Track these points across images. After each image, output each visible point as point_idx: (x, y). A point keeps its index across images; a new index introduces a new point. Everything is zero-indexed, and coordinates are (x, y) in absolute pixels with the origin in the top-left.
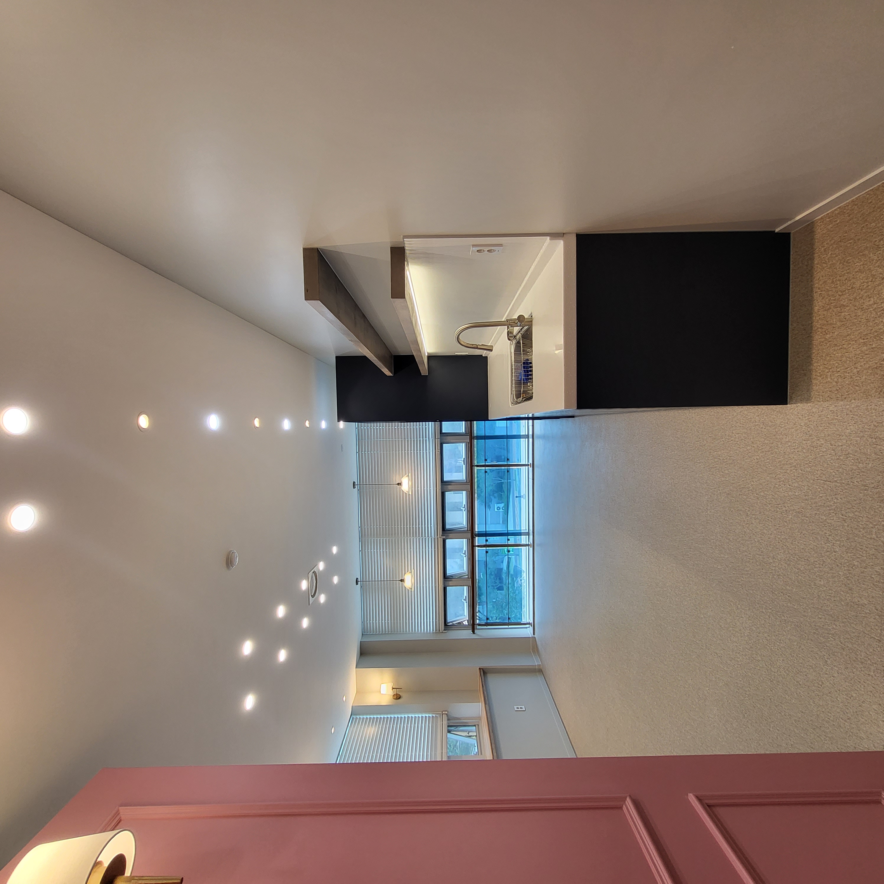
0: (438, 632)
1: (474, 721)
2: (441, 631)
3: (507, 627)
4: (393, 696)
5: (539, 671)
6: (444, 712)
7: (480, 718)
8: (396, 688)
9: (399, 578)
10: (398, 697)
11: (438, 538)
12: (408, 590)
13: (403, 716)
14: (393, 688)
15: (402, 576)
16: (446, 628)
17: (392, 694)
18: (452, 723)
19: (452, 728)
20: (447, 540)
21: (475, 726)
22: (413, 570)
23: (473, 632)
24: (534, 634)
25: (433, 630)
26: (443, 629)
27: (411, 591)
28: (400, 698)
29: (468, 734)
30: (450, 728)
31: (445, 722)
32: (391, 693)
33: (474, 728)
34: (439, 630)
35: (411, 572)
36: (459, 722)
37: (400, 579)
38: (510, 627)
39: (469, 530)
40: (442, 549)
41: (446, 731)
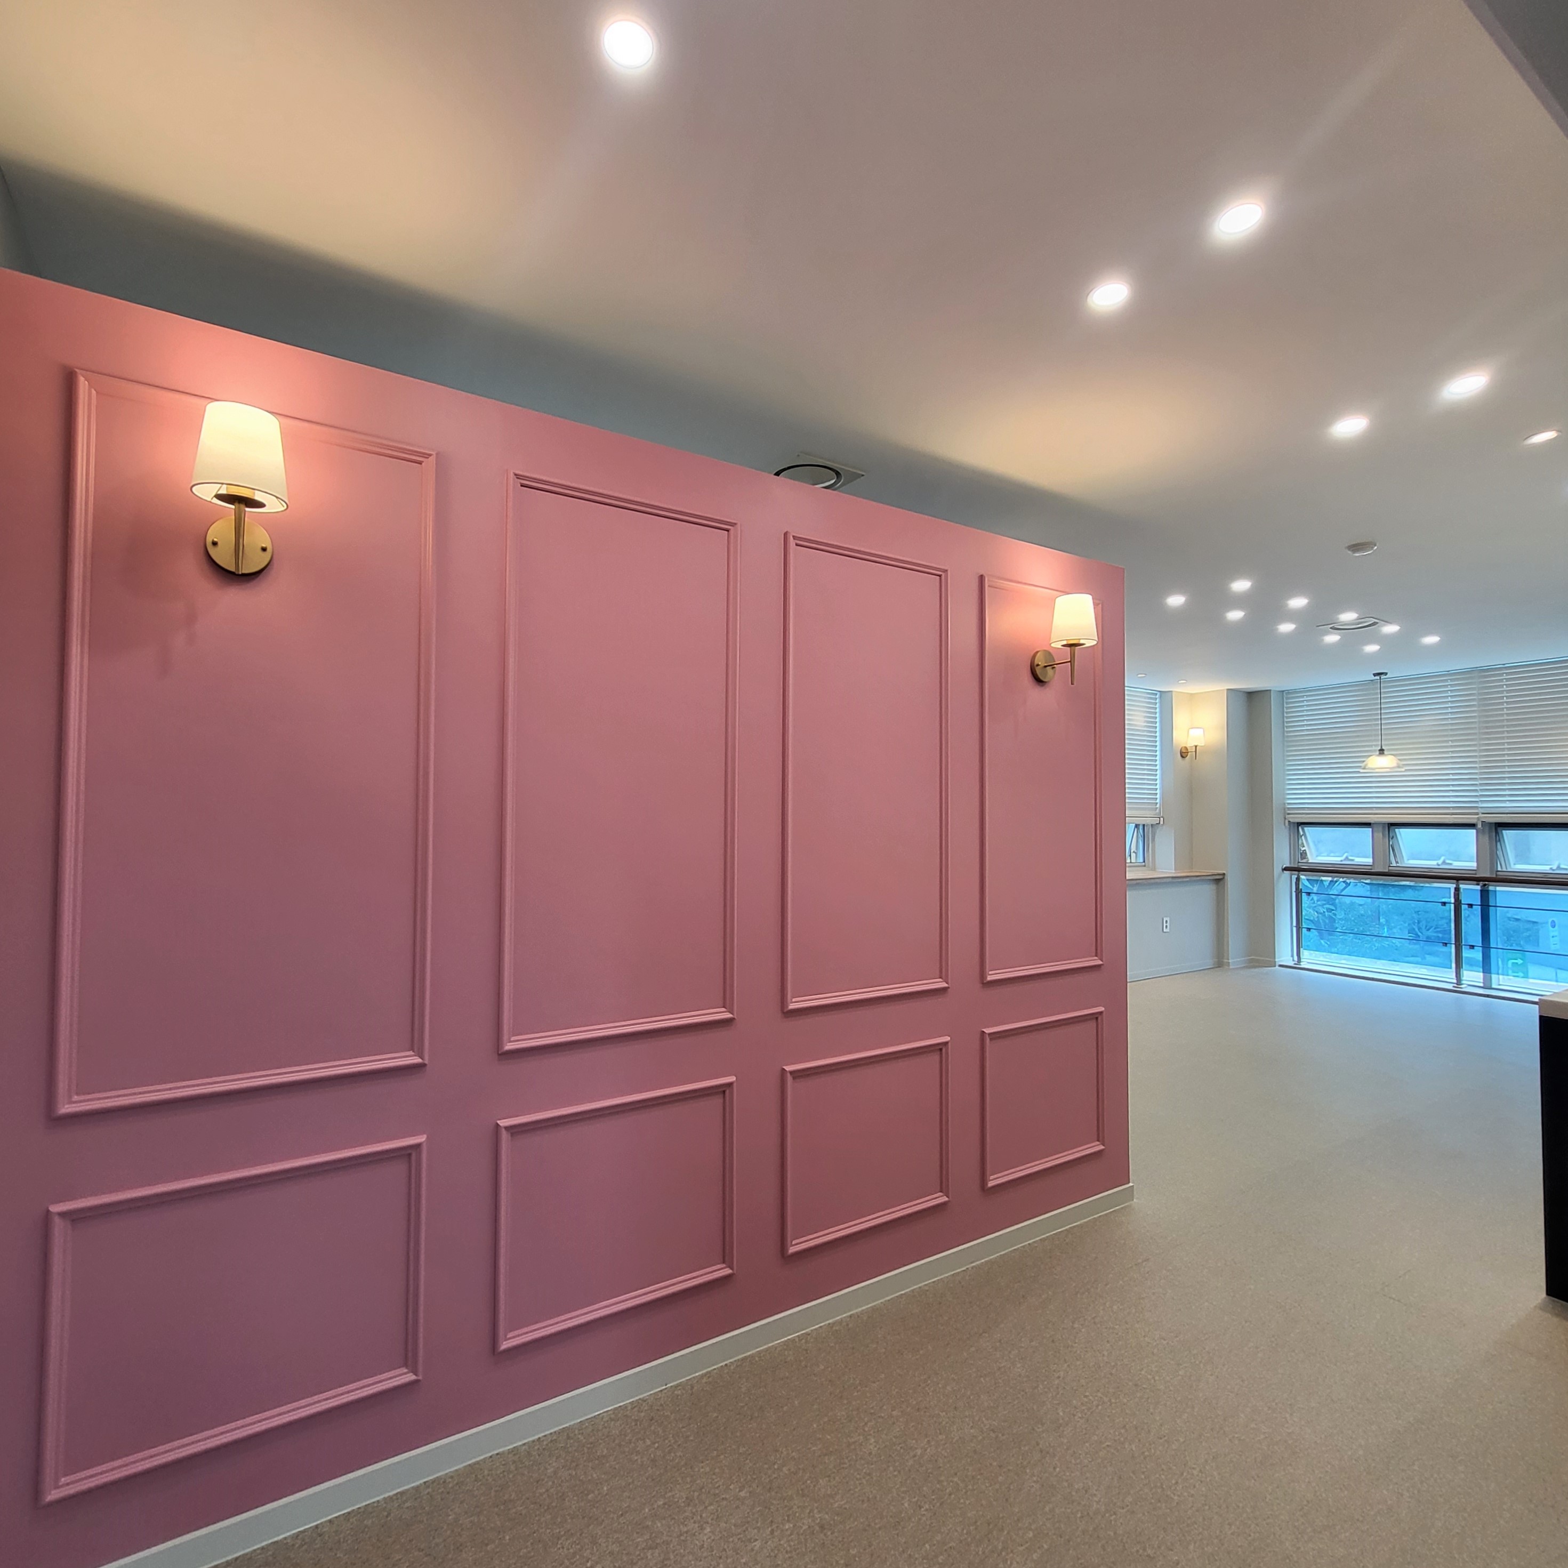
0: (1286, 812)
1: (1151, 859)
2: (1287, 816)
3: (1294, 924)
4: (1186, 748)
5: (1220, 962)
6: (1162, 819)
7: (1154, 869)
8: (1196, 751)
9: (1386, 745)
10: (1184, 755)
11: (1477, 814)
12: (1364, 761)
13: (1158, 763)
14: (1196, 746)
15: (1388, 750)
16: (1294, 827)
17: (1188, 746)
18: (1149, 830)
19: (1141, 831)
20: (1474, 831)
21: (1144, 862)
22: (1403, 770)
23: (1286, 869)
24: (1281, 966)
25: (1289, 804)
26: (1292, 820)
27: (1360, 767)
28: (1182, 757)
29: (1134, 852)
30: (1141, 827)
31: (1149, 821)
32: (1190, 744)
33: (1142, 861)
34: (1289, 814)
35: (1399, 767)
36: (1148, 840)
37: (1383, 748)
38: (1295, 929)
39: (1499, 873)
40: (1451, 821)
41: (1138, 823)
